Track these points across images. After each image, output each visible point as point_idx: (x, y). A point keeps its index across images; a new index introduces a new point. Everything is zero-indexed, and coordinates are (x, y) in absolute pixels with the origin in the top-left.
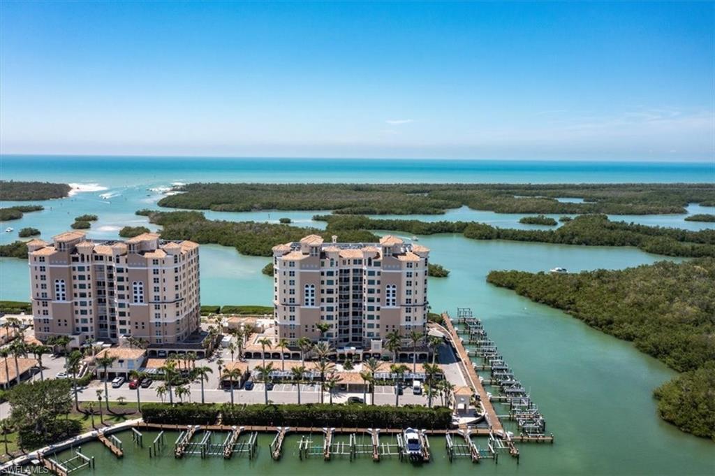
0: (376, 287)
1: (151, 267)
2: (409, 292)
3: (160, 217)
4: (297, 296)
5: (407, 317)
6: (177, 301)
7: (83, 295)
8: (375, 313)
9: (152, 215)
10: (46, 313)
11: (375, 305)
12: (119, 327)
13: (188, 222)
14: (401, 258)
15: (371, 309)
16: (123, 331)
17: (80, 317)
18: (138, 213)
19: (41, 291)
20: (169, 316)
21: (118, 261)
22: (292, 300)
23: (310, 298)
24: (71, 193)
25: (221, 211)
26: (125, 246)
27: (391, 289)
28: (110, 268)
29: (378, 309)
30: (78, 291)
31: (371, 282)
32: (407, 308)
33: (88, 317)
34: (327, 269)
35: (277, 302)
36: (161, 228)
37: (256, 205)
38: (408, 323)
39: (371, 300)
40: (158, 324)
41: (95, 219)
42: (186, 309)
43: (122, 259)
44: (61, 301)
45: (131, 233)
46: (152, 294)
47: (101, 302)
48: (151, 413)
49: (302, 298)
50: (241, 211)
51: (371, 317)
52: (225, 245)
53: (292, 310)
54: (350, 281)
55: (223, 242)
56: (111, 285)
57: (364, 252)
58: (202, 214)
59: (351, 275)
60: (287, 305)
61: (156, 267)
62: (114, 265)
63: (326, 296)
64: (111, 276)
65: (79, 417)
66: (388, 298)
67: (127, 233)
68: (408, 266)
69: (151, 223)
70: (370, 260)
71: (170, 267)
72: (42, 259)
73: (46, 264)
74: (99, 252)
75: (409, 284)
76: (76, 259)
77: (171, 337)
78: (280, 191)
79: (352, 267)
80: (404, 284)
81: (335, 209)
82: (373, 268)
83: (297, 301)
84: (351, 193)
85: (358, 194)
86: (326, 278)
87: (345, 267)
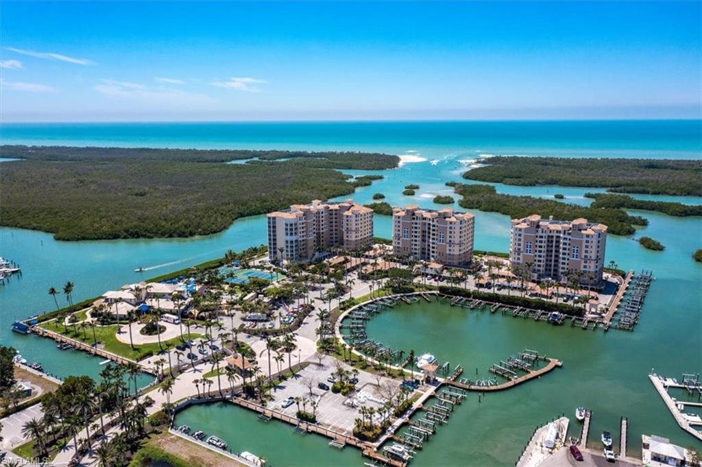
0: (567, 247)
1: (449, 226)
2: (586, 252)
3: (462, 189)
4: (522, 247)
5: (584, 266)
6: (460, 244)
7: (416, 237)
8: (566, 261)
9: (457, 186)
10: (399, 243)
11: (566, 257)
12: (431, 254)
13: (481, 195)
14: (583, 232)
15: (564, 259)
16: (433, 256)
17: (413, 247)
18: (447, 184)
19: (397, 233)
20: (456, 251)
21: (433, 221)
22: (519, 249)
23: (529, 249)
24: (400, 164)
25: (510, 185)
26: (437, 214)
27: (576, 249)
28: (429, 224)
29: (568, 259)
30: (414, 234)
31: (565, 244)
32: (585, 261)
33: (417, 247)
34: (540, 233)
35: (511, 250)
36: (461, 198)
37: (540, 181)
38: (585, 269)
39: (564, 254)
40: (450, 254)
41: (417, 188)
42: (465, 248)
43: (435, 220)
44: (406, 239)
45: (440, 200)
46: (448, 239)
47: (424, 241)
48: (442, 289)
49: (524, 248)
50: (527, 185)
51: (563, 263)
52: (504, 214)
53: (519, 254)
54: (553, 242)
55: (502, 211)
56: (429, 233)
57: (562, 227)
58: (493, 187)
59: (554, 239)
60: (516, 252)
61: (451, 226)
62: (431, 223)
63: (538, 249)
64: (429, 228)
65: (414, 287)
66: (573, 254)
67: (439, 200)
68: (586, 237)
69: (455, 193)
70: (565, 231)
71: (458, 226)
72: (399, 217)
73: (400, 220)
74: (425, 216)
75: (587, 247)
76: (414, 219)
77: (456, 262)
78: (570, 166)
79: (555, 234)
80: (584, 246)
81: (611, 187)
82: (566, 236)
83: (522, 250)
84: (638, 171)
85: (646, 171)
86: (539, 239)
87: (551, 234)
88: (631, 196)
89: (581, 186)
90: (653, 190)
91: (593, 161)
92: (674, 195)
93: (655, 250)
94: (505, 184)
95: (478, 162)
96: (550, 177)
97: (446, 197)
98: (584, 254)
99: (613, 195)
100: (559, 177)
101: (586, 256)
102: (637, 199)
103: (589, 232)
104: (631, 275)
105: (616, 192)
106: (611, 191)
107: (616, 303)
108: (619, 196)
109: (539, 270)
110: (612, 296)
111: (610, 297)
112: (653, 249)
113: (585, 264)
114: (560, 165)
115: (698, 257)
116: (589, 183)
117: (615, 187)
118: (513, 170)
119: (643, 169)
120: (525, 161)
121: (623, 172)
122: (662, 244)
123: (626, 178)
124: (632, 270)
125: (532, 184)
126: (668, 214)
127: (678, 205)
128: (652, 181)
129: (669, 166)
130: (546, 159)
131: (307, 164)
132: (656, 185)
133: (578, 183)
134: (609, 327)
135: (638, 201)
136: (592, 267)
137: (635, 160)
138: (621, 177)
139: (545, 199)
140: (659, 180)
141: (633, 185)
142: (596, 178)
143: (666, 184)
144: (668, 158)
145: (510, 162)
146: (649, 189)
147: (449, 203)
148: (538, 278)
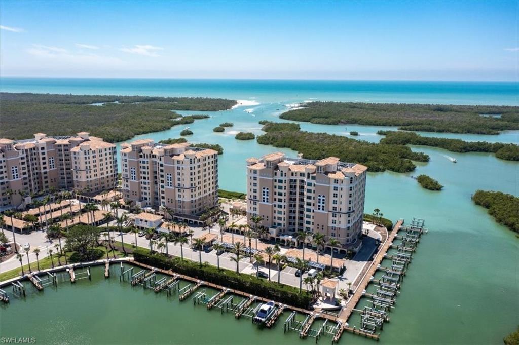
2: (335, 202)
4: (258, 195)
5: (333, 220)
6: (192, 188)
8: (311, 214)
11: (312, 208)
14: (330, 176)
18: (260, 123)
20: (187, 197)
22: (255, 197)
23: (266, 197)
27: (322, 198)
29: (313, 211)
32: (333, 214)
34: (278, 177)
36: (264, 134)
37: (342, 120)
38: (334, 225)
39: (309, 204)
46: (177, 182)
49: (261, 196)
50: (330, 124)
51: (308, 216)
53: (255, 203)
54: (297, 188)
57: (306, 169)
58: (298, 125)
59: (298, 184)
60: (251, 200)
63: (277, 197)
66: (319, 204)
68: (335, 182)
70: (309, 174)
75: (335, 195)
76: (141, 156)
78: (373, 109)
79: (298, 178)
80: (332, 195)
81: (403, 126)
82: (310, 181)
83: (258, 198)
84: (427, 113)
85: (436, 113)
86: (277, 184)
87: (294, 178)
88: (417, 133)
89: (377, 125)
90: (438, 128)
91: (393, 106)
92: (456, 132)
93: (433, 190)
94: (312, 123)
95: (301, 106)
96: (353, 117)
97: (248, 134)
98: (332, 205)
99: (401, 132)
100: (360, 117)
101: (335, 208)
102: (422, 136)
103: (339, 176)
104: (399, 226)
105: (406, 130)
106: (402, 129)
107: (368, 277)
108: (407, 133)
109: (280, 225)
110: (366, 262)
111: (364, 264)
112: (431, 189)
113: (334, 219)
114: (366, 108)
115: (478, 200)
116: (384, 122)
117: (405, 125)
118: (323, 112)
119: (432, 111)
120: (339, 105)
121: (416, 114)
122: (440, 183)
123: (416, 118)
124: (401, 219)
125: (335, 123)
126: (449, 151)
127: (459, 141)
128: (438, 121)
129: (454, 110)
130: (356, 104)
131: (153, 106)
132: (441, 124)
133: (375, 122)
134: (345, 330)
135: (423, 138)
136: (342, 223)
137: (427, 105)
138: (412, 117)
139: (339, 135)
140: (444, 120)
141: (422, 124)
142: (391, 118)
143: (449, 123)
144: (453, 104)
145: (326, 106)
146: (435, 128)
147: (249, 139)
148: (277, 235)
